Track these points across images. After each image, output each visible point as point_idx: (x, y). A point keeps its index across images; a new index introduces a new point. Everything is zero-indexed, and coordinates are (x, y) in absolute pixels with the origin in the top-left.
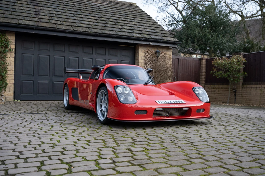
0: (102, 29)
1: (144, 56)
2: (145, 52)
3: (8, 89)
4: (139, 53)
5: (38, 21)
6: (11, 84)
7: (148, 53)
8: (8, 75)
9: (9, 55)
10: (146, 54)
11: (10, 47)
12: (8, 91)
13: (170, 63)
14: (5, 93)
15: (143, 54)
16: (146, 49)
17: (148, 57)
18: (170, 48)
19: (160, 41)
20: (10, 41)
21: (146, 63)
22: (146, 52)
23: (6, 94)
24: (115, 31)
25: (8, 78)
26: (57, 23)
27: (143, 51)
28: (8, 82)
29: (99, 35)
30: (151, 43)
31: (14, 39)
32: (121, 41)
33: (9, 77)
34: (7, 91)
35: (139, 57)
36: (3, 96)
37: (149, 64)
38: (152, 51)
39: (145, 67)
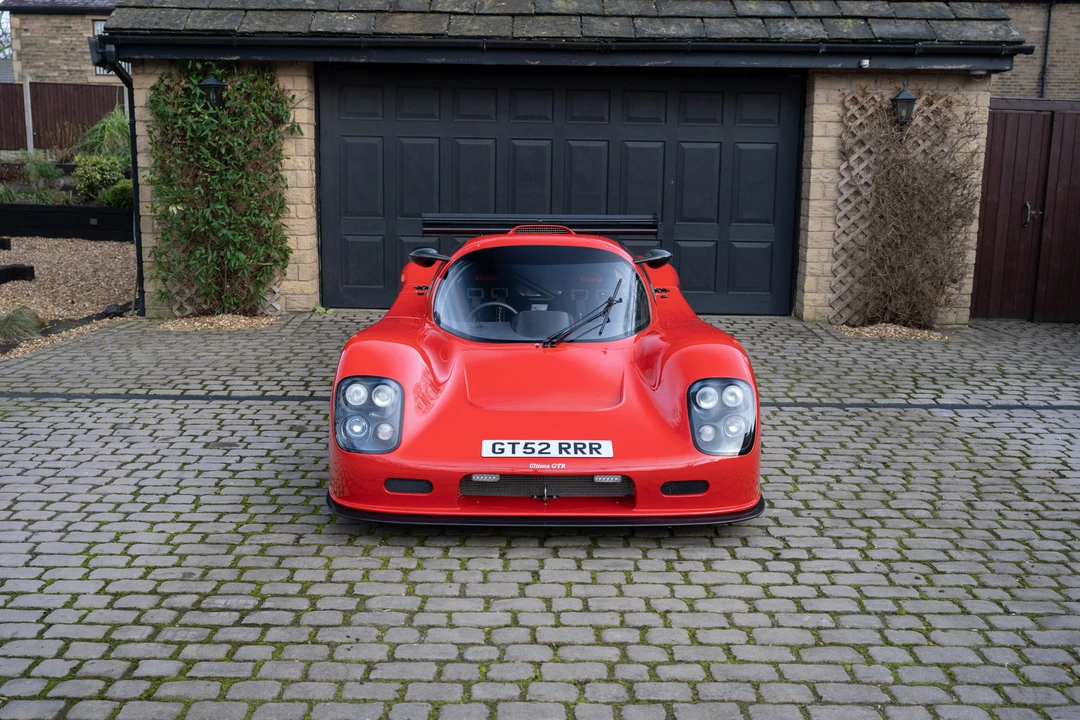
0: (644, 13)
1: (838, 118)
2: (843, 103)
3: (292, 270)
4: (815, 106)
5: (386, 11)
6: (302, 252)
7: (856, 108)
8: (291, 222)
9: (289, 147)
10: (849, 114)
11: (291, 120)
12: (295, 276)
13: (979, 144)
14: (285, 283)
15: (836, 114)
16: (850, 89)
17: (858, 122)
18: (975, 76)
19: (914, 49)
20: (290, 96)
21: (844, 154)
22: (847, 104)
23: (287, 286)
24: (702, 18)
25: (292, 232)
26: (457, 10)
27: (836, 96)
28: (291, 243)
29: (617, 46)
30: (866, 63)
31: (306, 87)
32: (719, 65)
33: (297, 227)
34: (288, 276)
35: (812, 127)
36: (277, 295)
37: (863, 156)
38: (882, 97)
39: (839, 168)
